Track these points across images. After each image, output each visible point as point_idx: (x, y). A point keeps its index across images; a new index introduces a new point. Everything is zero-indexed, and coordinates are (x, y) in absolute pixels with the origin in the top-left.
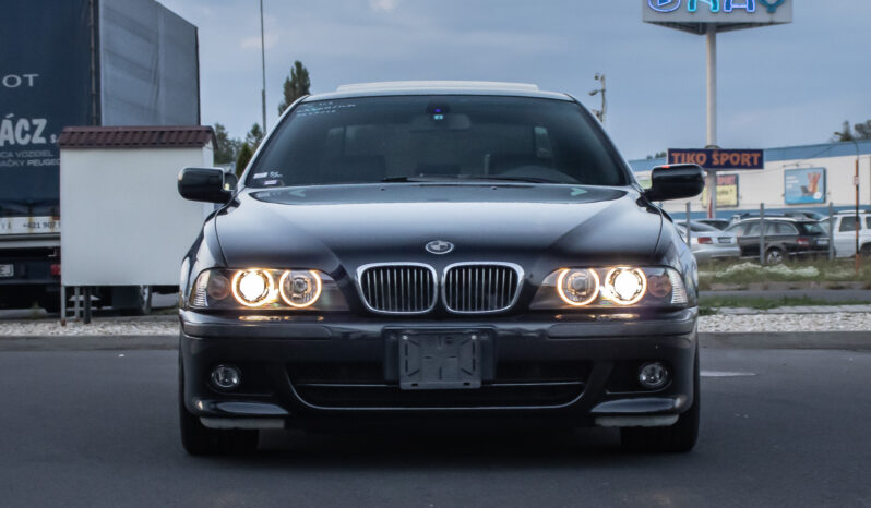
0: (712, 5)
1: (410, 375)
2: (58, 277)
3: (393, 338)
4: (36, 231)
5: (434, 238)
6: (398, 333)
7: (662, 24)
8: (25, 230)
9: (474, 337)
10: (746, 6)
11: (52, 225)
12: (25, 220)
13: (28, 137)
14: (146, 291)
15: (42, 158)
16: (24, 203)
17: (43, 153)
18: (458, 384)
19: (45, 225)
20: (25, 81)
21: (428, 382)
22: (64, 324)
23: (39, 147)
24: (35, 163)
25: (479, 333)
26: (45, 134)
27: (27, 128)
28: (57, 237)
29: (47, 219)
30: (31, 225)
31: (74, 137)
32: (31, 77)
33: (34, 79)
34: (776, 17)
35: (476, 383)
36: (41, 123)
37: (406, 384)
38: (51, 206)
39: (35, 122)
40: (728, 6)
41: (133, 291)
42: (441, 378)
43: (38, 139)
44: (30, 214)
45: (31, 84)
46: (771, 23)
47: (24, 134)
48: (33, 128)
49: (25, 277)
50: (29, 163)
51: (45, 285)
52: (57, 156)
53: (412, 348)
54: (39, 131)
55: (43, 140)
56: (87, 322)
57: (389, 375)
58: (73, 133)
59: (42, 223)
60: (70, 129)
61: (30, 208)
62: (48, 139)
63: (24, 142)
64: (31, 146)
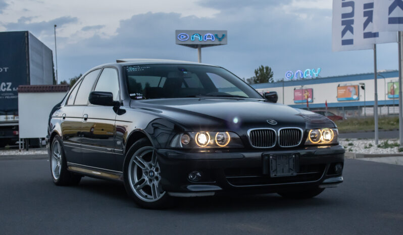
0: (200, 38)
1: (274, 171)
2: (18, 135)
3: (267, 157)
4: (9, 120)
5: (270, 119)
6: (268, 156)
7: (182, 45)
8: (5, 120)
9: (294, 156)
10: (211, 39)
11: (14, 118)
12: (4, 116)
13: (5, 89)
14: (41, 140)
15: (10, 96)
16: (4, 111)
17: (11, 94)
18: (289, 174)
19: (12, 118)
20: (4, 70)
21: (279, 174)
22: (20, 151)
23: (9, 92)
24: (8, 97)
25: (295, 154)
26: (11, 87)
27: (5, 86)
28: (17, 122)
29: (12, 116)
30: (6, 118)
31: (23, 89)
32: (6, 69)
33: (7, 69)
34: (222, 43)
35: (295, 174)
36: (10, 84)
37: (272, 175)
38: (15, 112)
39: (8, 83)
40: (205, 39)
41: (37, 140)
42: (283, 172)
43: (8, 89)
44: (6, 114)
45: (6, 70)
46: (220, 45)
47: (4, 87)
48: (7, 86)
49: (4, 136)
50: (6, 97)
51: (11, 138)
52: (17, 95)
53: (274, 162)
54: (9, 87)
55: (10, 90)
56: (27, 150)
57: (265, 172)
58: (22, 87)
59: (10, 118)
60: (21, 86)
61: (6, 112)
62: (12, 89)
63: (4, 90)
64: (6, 92)
